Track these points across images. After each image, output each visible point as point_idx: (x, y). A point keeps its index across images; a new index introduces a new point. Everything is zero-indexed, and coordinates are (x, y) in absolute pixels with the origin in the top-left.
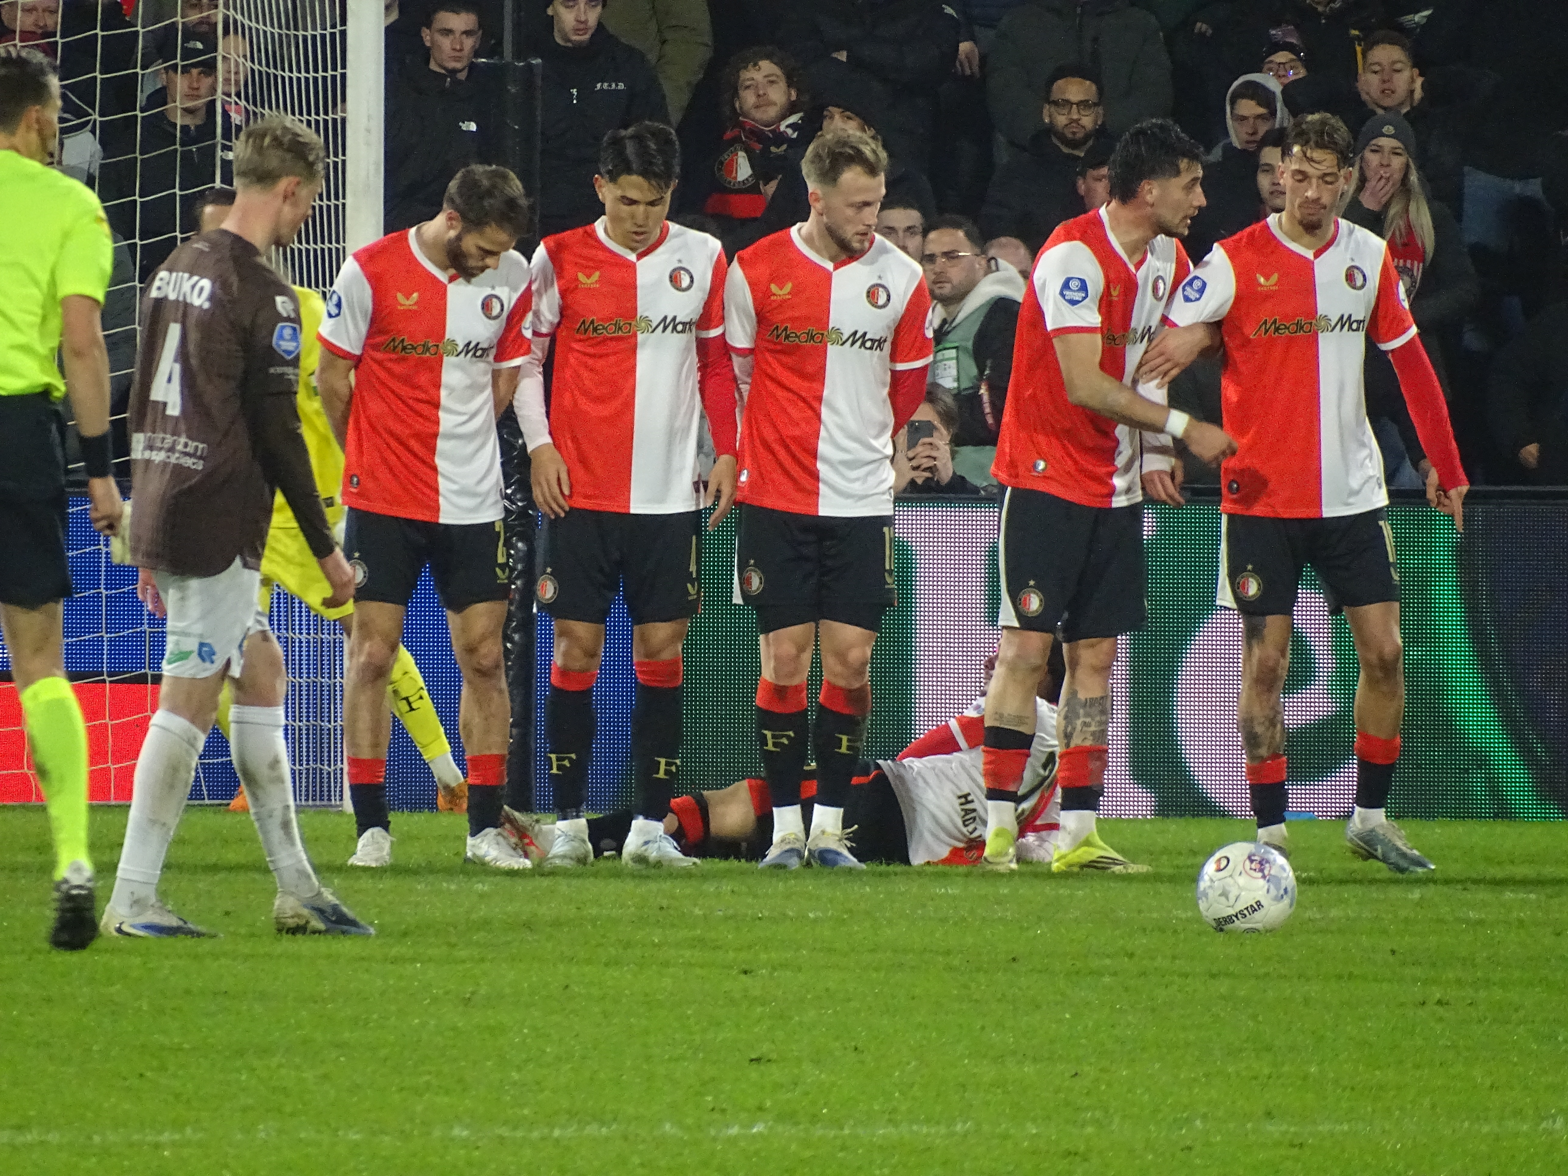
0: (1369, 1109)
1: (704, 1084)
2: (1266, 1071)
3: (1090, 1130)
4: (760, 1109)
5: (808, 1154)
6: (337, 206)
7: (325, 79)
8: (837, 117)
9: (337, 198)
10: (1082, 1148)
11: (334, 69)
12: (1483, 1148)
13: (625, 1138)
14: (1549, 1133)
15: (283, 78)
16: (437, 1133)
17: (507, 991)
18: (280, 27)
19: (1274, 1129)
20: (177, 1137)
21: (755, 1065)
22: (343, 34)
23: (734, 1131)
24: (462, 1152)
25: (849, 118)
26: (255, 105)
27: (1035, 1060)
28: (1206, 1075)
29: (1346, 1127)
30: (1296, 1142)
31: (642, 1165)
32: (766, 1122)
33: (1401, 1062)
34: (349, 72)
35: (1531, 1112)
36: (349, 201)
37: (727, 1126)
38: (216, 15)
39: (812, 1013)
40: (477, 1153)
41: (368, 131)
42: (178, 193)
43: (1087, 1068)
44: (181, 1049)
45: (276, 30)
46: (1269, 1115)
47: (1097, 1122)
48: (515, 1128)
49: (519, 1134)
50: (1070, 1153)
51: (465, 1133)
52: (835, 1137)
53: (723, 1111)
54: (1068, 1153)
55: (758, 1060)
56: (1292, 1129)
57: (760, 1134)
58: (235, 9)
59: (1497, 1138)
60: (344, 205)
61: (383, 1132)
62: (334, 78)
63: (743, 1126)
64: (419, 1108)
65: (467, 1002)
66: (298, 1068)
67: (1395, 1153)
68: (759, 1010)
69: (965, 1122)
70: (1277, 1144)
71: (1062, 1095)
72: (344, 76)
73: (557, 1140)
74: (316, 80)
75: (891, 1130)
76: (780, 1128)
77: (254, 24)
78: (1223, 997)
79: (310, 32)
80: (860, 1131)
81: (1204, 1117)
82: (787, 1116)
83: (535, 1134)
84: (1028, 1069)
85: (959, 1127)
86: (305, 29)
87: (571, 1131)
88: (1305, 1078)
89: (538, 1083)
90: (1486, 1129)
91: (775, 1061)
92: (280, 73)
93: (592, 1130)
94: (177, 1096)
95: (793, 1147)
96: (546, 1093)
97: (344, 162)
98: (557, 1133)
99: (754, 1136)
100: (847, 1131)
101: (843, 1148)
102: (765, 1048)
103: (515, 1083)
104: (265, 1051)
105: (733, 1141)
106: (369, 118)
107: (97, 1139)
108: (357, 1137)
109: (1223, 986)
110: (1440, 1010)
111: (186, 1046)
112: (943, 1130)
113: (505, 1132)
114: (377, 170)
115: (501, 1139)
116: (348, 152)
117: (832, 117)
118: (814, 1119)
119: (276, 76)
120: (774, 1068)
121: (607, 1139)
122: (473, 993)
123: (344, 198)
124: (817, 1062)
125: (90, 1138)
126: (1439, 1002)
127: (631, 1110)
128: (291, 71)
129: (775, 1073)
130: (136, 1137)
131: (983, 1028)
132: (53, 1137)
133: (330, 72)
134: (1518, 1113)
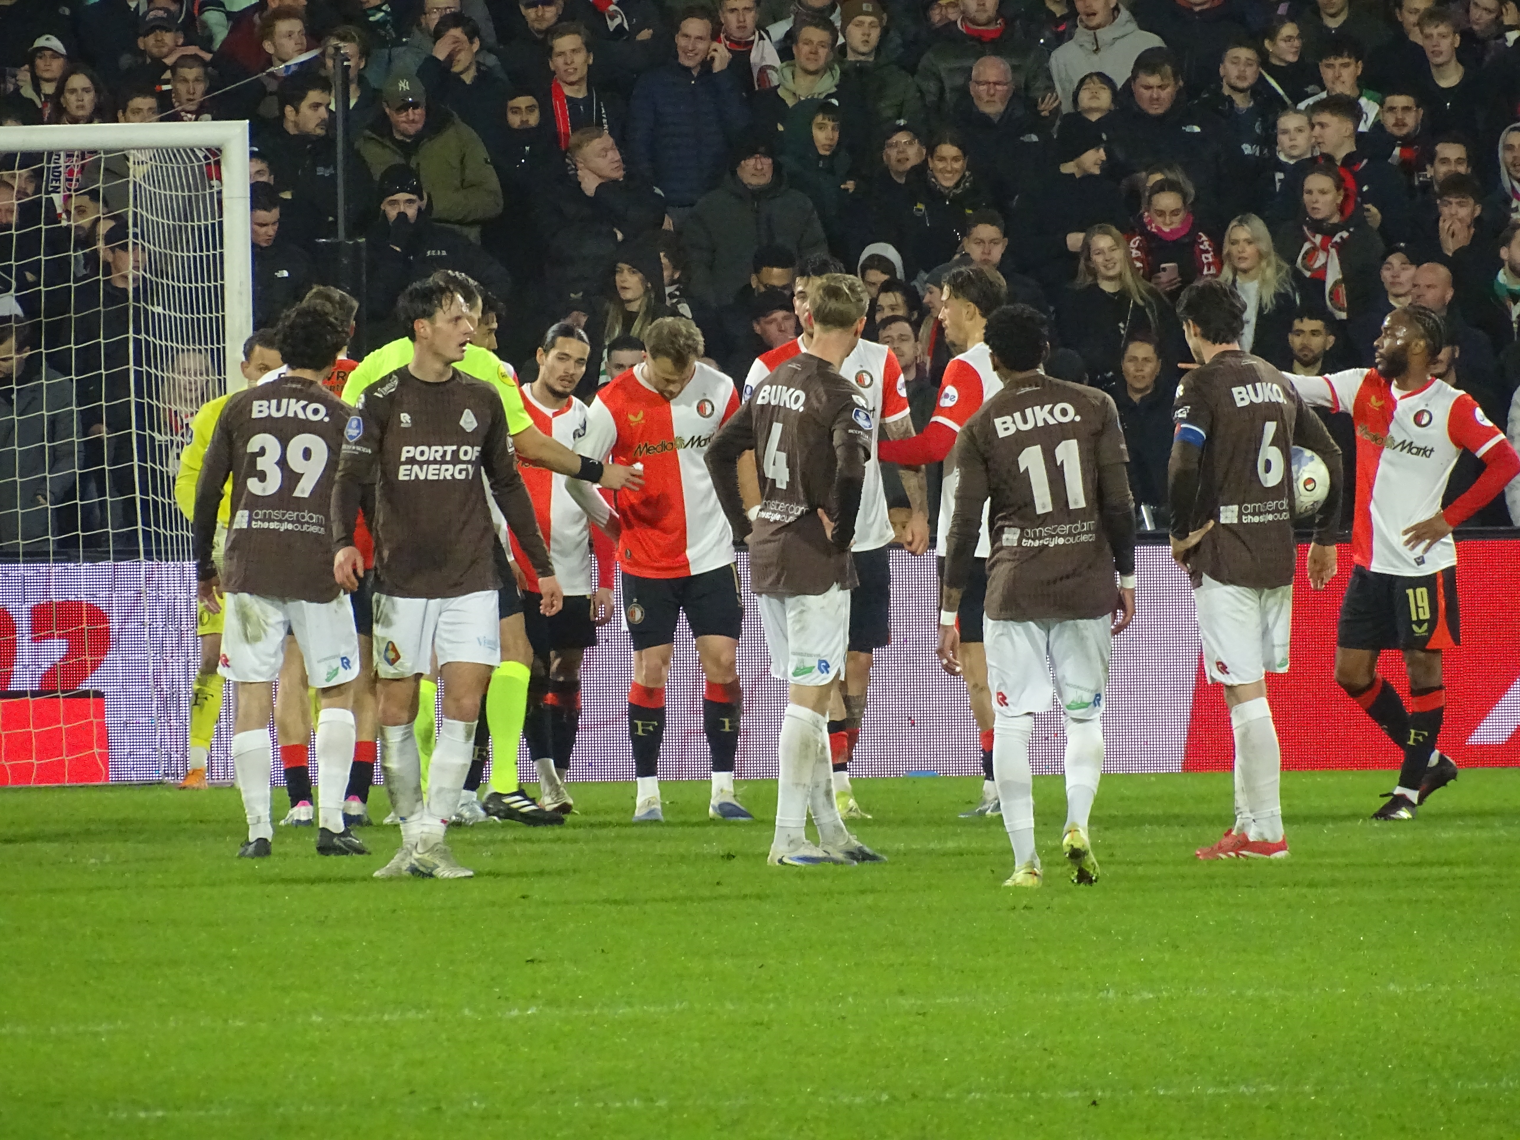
0: (974, 987)
1: (493, 979)
2: (900, 961)
3: (771, 1006)
4: (534, 996)
5: (567, 1028)
6: (218, 349)
7: (208, 256)
8: (626, 271)
9: (219, 343)
10: (766, 1019)
11: (215, 249)
12: (1057, 1012)
13: (436, 1020)
14: (1105, 1000)
15: (177, 257)
16: (299, 1020)
17: (351, 914)
18: (174, 220)
19: (905, 1003)
20: (112, 1027)
21: (530, 965)
22: (221, 224)
23: (515, 1013)
24: (317, 1033)
25: (634, 272)
26: (157, 277)
27: (732, 956)
28: (856, 964)
29: (957, 1000)
30: (922, 1012)
31: (448, 1040)
32: (538, 1006)
33: (997, 951)
34: (226, 251)
35: (1091, 986)
36: (228, 345)
37: (510, 1010)
38: (127, 212)
39: (572, 926)
40: (327, 1034)
41: (241, 293)
42: (102, 341)
43: (771, 962)
44: (114, 963)
45: (171, 222)
46: (901, 992)
47: (776, 999)
48: (357, 1014)
49: (359, 1019)
50: (757, 1024)
51: (320, 1019)
52: (588, 1016)
53: (507, 999)
54: (756, 1024)
55: (532, 961)
56: (919, 1002)
57: (533, 1014)
58: (142, 208)
59: (1067, 1005)
60: (224, 348)
61: (261, 1020)
62: (214, 255)
63: (520, 1010)
64: (287, 1001)
65: (322, 923)
66: (199, 974)
67: (992, 1018)
68: (533, 924)
69: (681, 1003)
70: (908, 1013)
71: (752, 982)
72: (221, 254)
73: (386, 1023)
74: (201, 257)
75: (628, 1010)
76: (547, 1010)
77: (155, 218)
78: (870, 908)
79: (196, 223)
80: (606, 1011)
81: (855, 995)
82: (553, 1002)
83: (370, 1019)
84: (728, 963)
85: (677, 1006)
86: (193, 221)
87: (396, 1017)
88: (928, 965)
89: (373, 981)
90: (1058, 999)
91: (545, 962)
92: (174, 253)
93: (411, 1015)
94: (112, 998)
95: (558, 1024)
96: (379, 989)
97: (223, 316)
98: (386, 1017)
99: (529, 1016)
100: (596, 1011)
101: (593, 1024)
102: (537, 952)
103: (356, 982)
104: (175, 963)
105: (514, 1021)
106: (241, 283)
107: (53, 1030)
108: (241, 1024)
109: (869, 899)
110: (1027, 913)
111: (118, 961)
112: (665, 1009)
113: (347, 1017)
114: (247, 322)
115: (346, 1024)
116: (226, 309)
117: (622, 271)
118: (572, 1003)
119: (171, 256)
120: (543, 966)
121: (422, 1021)
122: (326, 917)
123: (224, 342)
124: (576, 962)
125: (49, 1030)
126: (1025, 907)
127: (440, 1000)
128: (182, 251)
129: (545, 970)
130: (81, 1028)
131: (695, 934)
132: (21, 1030)
133: (212, 252)
134: (1082, 987)
